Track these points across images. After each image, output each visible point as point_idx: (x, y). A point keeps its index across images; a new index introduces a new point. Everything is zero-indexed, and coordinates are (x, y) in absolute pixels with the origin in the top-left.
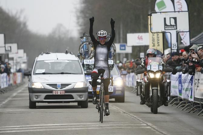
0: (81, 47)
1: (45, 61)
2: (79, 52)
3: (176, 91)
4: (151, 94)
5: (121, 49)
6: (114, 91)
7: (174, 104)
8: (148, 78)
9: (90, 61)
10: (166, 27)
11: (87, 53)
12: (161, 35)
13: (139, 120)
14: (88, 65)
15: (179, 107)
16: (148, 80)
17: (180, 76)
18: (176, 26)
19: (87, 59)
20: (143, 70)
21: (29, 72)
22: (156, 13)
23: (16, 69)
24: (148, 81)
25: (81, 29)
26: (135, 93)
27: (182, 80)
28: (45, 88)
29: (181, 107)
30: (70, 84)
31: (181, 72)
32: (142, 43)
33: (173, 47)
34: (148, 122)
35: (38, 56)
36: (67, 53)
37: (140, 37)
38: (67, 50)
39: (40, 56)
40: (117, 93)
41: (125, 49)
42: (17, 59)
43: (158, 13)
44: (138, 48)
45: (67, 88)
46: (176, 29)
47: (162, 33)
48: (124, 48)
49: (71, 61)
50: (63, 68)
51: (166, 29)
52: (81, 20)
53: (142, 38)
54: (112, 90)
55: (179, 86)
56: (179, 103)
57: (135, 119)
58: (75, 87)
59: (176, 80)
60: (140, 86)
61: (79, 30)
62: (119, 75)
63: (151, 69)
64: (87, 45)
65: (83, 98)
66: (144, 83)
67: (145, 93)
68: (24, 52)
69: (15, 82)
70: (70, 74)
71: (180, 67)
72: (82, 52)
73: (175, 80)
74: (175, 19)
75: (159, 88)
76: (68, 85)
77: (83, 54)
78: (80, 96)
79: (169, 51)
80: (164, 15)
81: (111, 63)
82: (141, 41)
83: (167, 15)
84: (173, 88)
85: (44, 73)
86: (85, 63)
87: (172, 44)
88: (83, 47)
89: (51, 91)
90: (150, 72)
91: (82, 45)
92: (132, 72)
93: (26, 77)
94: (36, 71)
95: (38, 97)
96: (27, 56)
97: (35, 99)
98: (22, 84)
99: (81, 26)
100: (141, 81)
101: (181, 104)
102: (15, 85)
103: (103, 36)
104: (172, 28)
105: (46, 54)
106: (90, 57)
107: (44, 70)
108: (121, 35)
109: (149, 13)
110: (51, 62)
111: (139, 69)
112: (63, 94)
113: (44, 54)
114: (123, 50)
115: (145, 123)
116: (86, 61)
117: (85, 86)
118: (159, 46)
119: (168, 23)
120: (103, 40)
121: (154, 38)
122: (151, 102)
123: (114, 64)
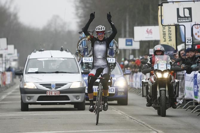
0: (80, 43)
1: (38, 59)
2: (77, 49)
3: (191, 93)
4: (158, 96)
5: (127, 45)
6: (115, 92)
7: (189, 108)
8: (155, 77)
9: (89, 59)
10: (179, 18)
11: (86, 50)
12: (173, 29)
13: (148, 127)
14: (88, 63)
15: (194, 112)
16: (155, 80)
17: (196, 76)
18: (190, 18)
19: (87, 57)
20: (150, 69)
21: (21, 71)
22: (168, 2)
23: (5, 68)
24: (155, 82)
25: (81, 22)
26: (140, 95)
27: (198, 81)
28: (38, 88)
29: (197, 112)
30: (66, 84)
31: (197, 72)
32: (152, 38)
33: (187, 42)
34: (159, 129)
35: (30, 54)
36: (62, 50)
37: (149, 31)
38: (62, 47)
39: (33, 54)
40: (120, 95)
41: (131, 45)
42: (7, 56)
43: (169, 3)
44: (147, 44)
45: (62, 88)
46: (191, 21)
47: (174, 25)
48: (130, 43)
49: (66, 59)
50: (58, 67)
51: (179, 21)
52: (81, 11)
53: (151, 32)
54: (113, 91)
55: (194, 88)
56: (195, 107)
57: (143, 125)
58: (70, 88)
59: (191, 80)
60: (146, 87)
61: (78, 22)
62: (121, 74)
63: (158, 68)
64: (86, 42)
65: (79, 99)
66: (151, 84)
67: (152, 94)
68: (15, 48)
69: (4, 83)
70: (66, 73)
71: (196, 65)
72: (81, 49)
73: (189, 81)
74: (190, 9)
75: (167, 89)
76: (63, 85)
77: (82, 52)
78: (76, 97)
79: (183, 47)
80: (176, 5)
81: (113, 61)
82: (150, 36)
83: (181, 5)
84: (188, 90)
85: (37, 73)
86: (84, 61)
87: (186, 39)
88: (82, 43)
89: (45, 92)
90: (157, 71)
91: (81, 41)
92: (140, 71)
93: (17, 77)
94: (28, 70)
95: (30, 98)
96: (18, 52)
97: (27, 100)
98: (12, 85)
99: (80, 17)
100: (147, 81)
101: (197, 109)
102: (4, 86)
103: (101, 30)
104: (186, 21)
105: (39, 51)
106: (90, 55)
107: (37, 69)
108: (127, 29)
109: (160, 3)
110: (45, 61)
111: (145, 68)
112: (58, 95)
113: (37, 52)
114: (129, 45)
115: (155, 131)
116: (85, 59)
117: (82, 87)
118: (171, 41)
119: (181, 14)
120: (101, 35)
121: (165, 32)
122: (159, 104)
123: (116, 62)
